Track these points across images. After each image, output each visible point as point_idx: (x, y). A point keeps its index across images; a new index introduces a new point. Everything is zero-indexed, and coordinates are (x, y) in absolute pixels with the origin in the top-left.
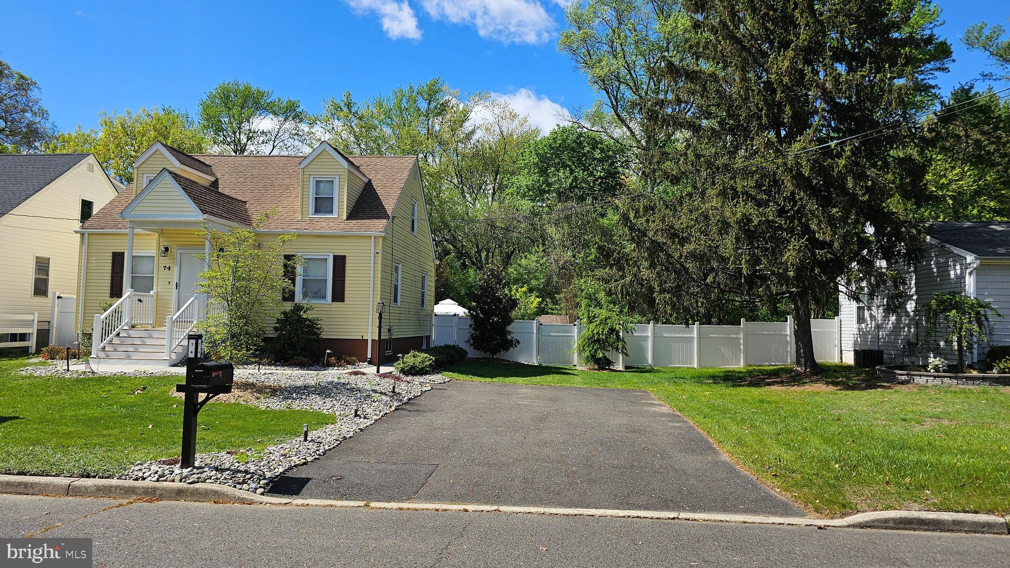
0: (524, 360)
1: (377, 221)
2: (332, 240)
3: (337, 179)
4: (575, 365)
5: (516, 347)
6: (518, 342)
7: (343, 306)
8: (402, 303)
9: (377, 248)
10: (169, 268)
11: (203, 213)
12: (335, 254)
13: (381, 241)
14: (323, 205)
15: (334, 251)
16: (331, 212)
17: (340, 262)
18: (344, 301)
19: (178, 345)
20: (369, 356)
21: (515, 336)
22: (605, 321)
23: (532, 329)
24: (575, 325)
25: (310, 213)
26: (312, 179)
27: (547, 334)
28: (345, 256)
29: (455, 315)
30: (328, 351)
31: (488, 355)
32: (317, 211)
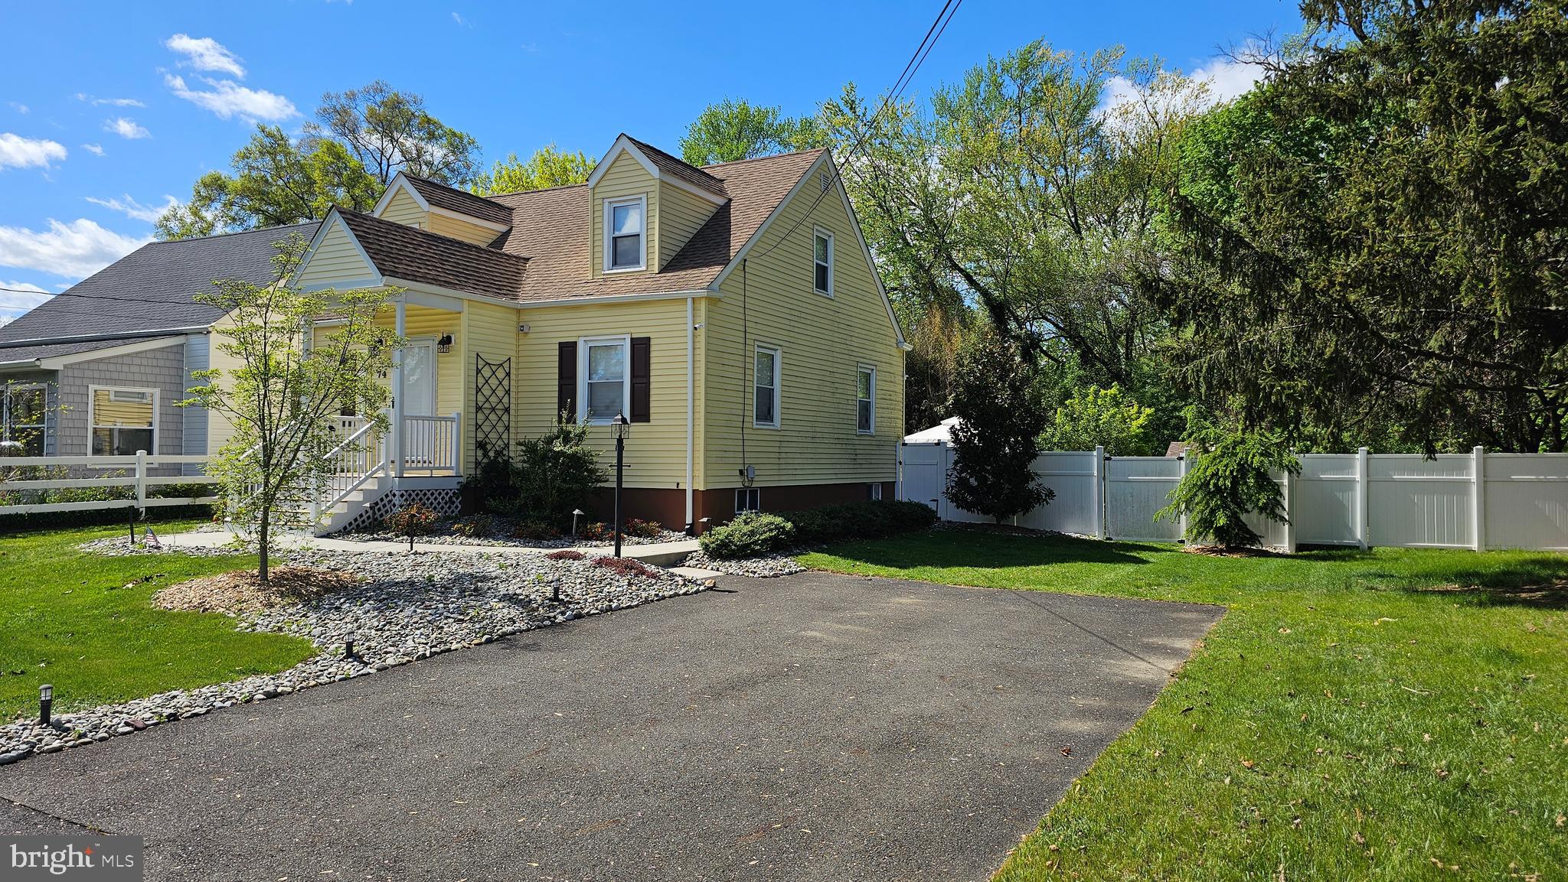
0: (1073, 530)
1: (707, 269)
2: (635, 310)
3: (644, 200)
4: (1182, 542)
5: (1047, 503)
6: (1051, 494)
7: (648, 429)
8: (785, 422)
9: (698, 320)
10: (385, 375)
11: (383, 275)
12: (634, 336)
13: (702, 306)
14: (623, 251)
15: (632, 330)
16: (637, 262)
17: (641, 349)
18: (649, 421)
19: (339, 500)
20: (689, 520)
21: (1047, 483)
22: (1234, 448)
23: (1090, 468)
24: (1181, 459)
25: (605, 267)
26: (606, 205)
27: (1123, 479)
28: (649, 339)
29: (938, 444)
30: (577, 512)
31: (990, 519)
32: (615, 263)
